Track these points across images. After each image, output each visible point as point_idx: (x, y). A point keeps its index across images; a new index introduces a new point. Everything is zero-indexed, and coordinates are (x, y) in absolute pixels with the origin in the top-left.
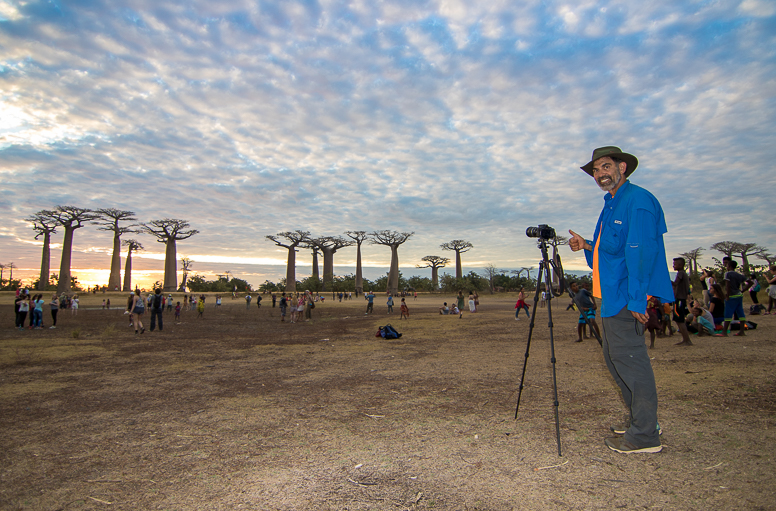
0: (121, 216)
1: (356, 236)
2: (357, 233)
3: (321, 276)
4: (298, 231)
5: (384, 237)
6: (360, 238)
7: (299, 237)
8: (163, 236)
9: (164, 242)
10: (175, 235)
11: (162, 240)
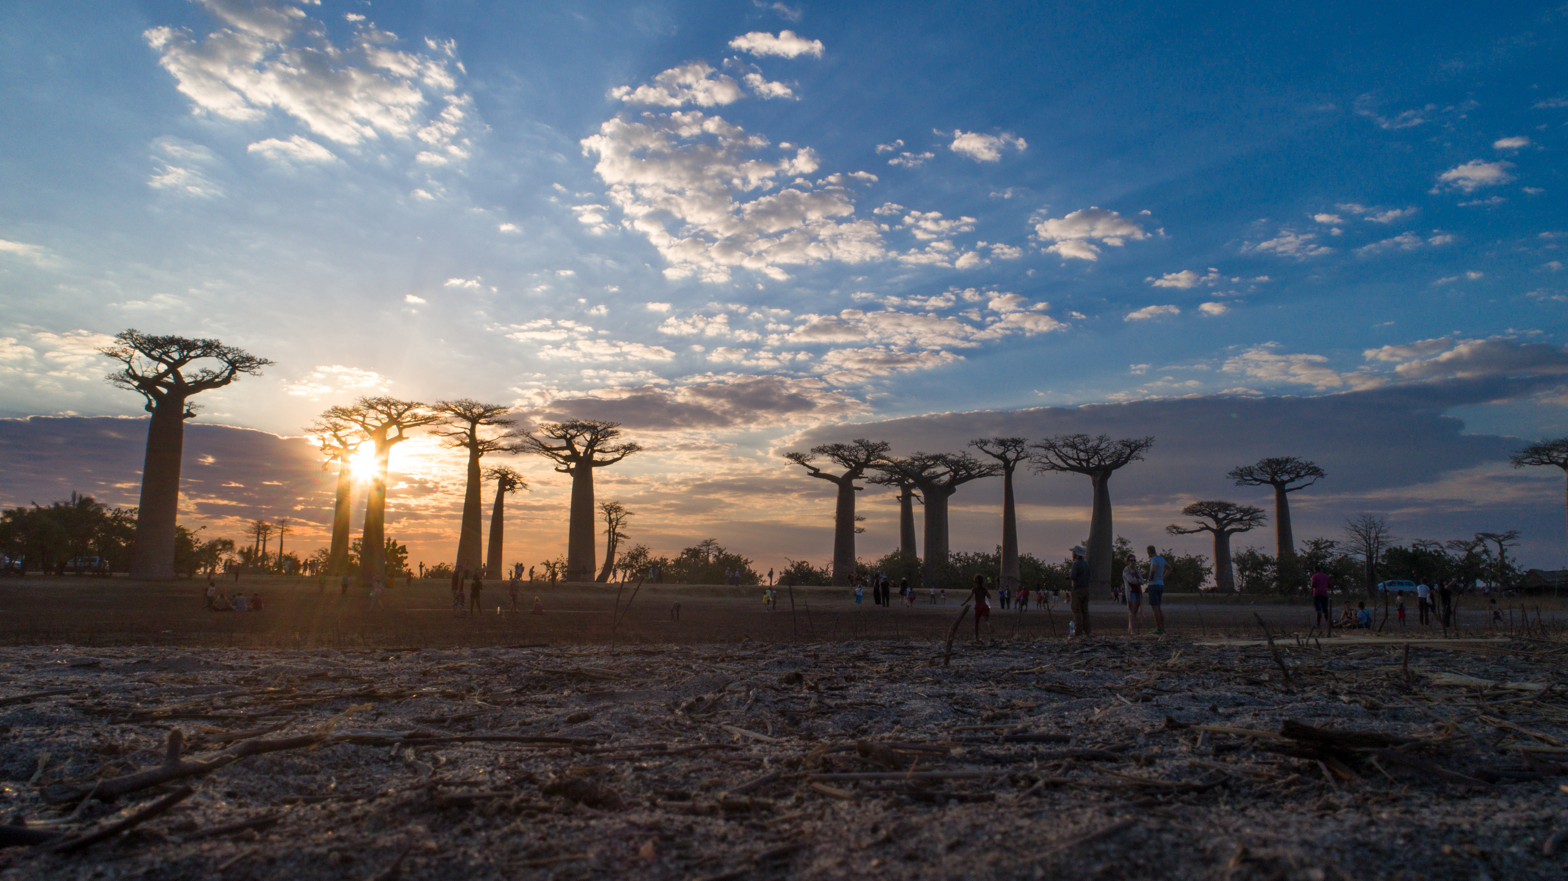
0: (481, 416)
1: (999, 450)
2: (1002, 443)
3: (920, 554)
4: (860, 443)
5: (1070, 452)
6: (1011, 455)
7: (862, 456)
8: (567, 459)
9: (568, 470)
10: (591, 455)
11: (564, 467)
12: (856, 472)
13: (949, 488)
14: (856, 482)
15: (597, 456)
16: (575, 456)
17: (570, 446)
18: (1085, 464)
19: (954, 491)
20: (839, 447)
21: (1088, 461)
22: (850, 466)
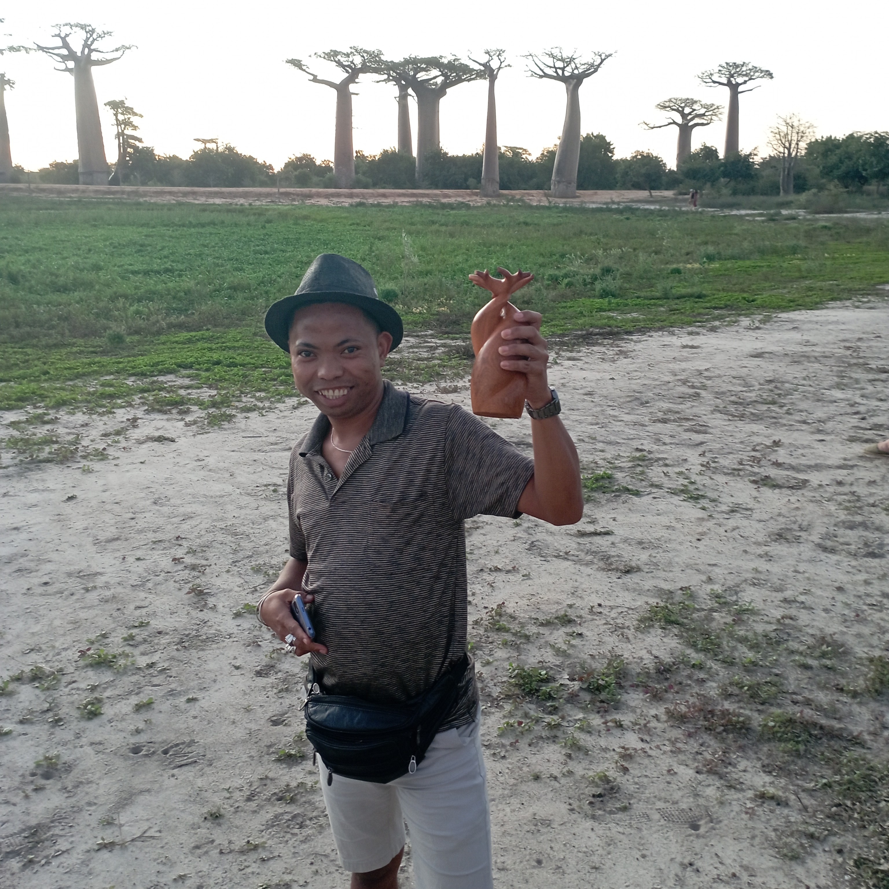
4: (356, 48)
5: (548, 62)
6: (494, 65)
8: (64, 58)
9: (67, 70)
10: (89, 55)
11: (62, 66)
12: (352, 78)
13: (441, 91)
14: (352, 88)
15: (94, 56)
16: (72, 55)
17: (66, 45)
18: (560, 72)
19: (444, 93)
20: (336, 53)
21: (563, 69)
22: (347, 72)
